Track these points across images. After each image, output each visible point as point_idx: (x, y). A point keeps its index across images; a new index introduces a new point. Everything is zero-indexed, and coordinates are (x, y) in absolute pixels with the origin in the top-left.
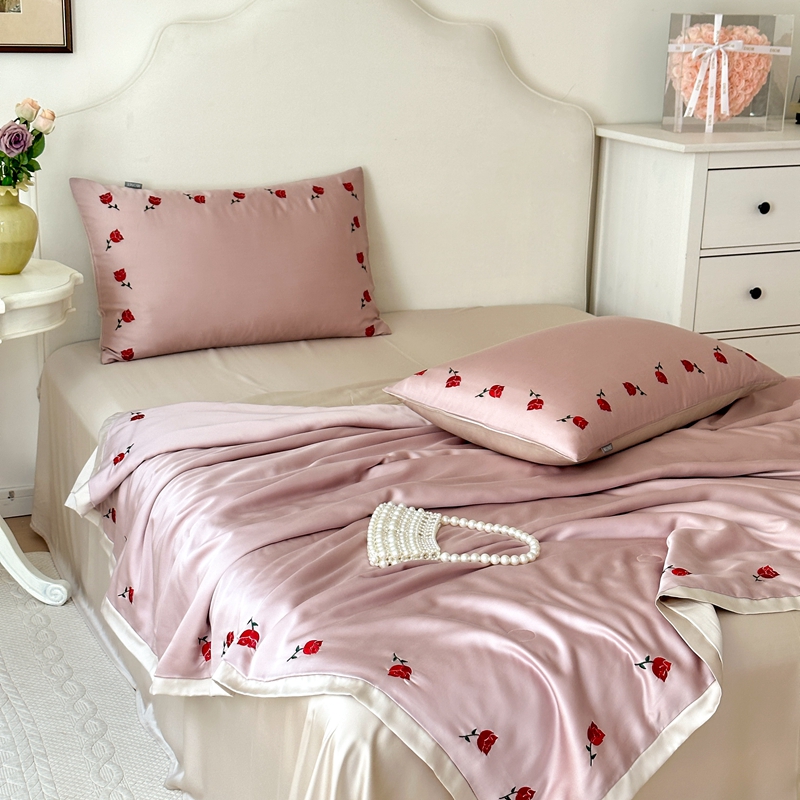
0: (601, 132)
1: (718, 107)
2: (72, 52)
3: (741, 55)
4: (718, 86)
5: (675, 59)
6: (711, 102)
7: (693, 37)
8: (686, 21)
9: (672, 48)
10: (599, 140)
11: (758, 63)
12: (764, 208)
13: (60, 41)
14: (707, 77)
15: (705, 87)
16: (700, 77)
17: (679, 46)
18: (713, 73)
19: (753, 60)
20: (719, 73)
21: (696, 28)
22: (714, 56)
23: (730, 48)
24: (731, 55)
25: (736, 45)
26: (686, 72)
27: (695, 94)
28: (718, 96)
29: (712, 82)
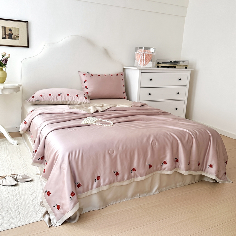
0: (124, 67)
1: (143, 63)
2: (28, 47)
3: (147, 54)
4: (143, 59)
5: (136, 55)
6: (142, 62)
7: (139, 51)
8: (138, 48)
9: (136, 53)
10: (124, 69)
11: (150, 56)
12: (151, 80)
13: (26, 45)
14: (141, 58)
15: (141, 60)
16: (140, 57)
17: (137, 52)
18: (142, 57)
19: (149, 55)
20: (143, 57)
21: (140, 50)
22: (143, 54)
23: (145, 53)
24: (146, 54)
25: (146, 52)
26: (138, 57)
27: (140, 60)
28: (143, 61)
29: (142, 59)
